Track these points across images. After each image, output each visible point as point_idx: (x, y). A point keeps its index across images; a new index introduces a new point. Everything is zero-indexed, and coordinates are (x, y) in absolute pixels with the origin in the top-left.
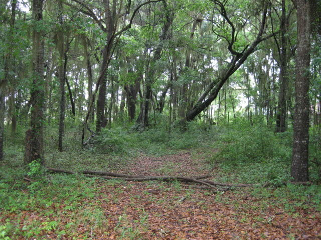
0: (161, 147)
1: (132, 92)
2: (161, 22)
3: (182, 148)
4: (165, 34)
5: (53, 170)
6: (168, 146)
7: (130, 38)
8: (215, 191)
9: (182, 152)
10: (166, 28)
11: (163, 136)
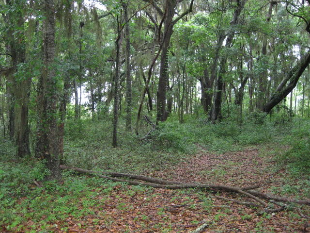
0: (226, 143)
1: (207, 84)
2: (231, 7)
3: (252, 143)
4: (236, 19)
5: (79, 171)
6: (236, 141)
7: (200, 27)
8: (261, 213)
9: (250, 148)
10: (237, 13)
11: (233, 129)
